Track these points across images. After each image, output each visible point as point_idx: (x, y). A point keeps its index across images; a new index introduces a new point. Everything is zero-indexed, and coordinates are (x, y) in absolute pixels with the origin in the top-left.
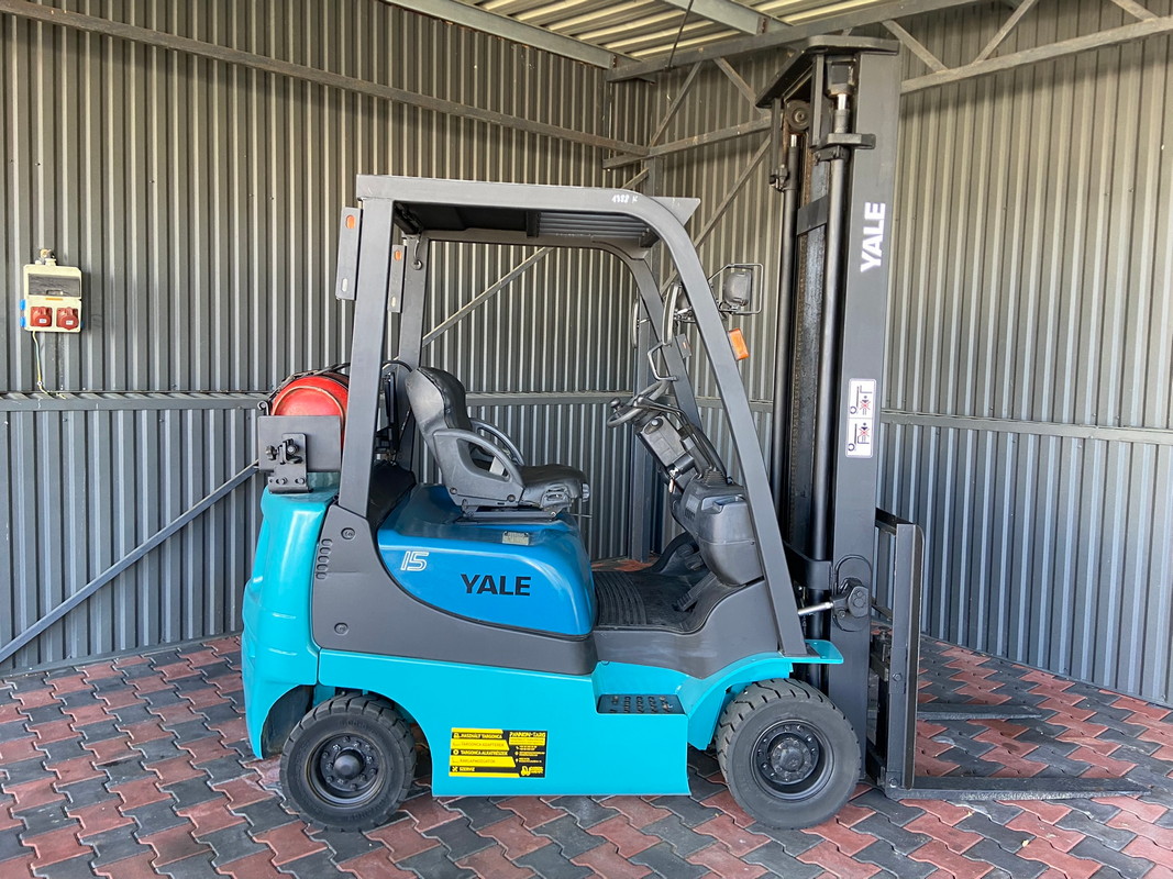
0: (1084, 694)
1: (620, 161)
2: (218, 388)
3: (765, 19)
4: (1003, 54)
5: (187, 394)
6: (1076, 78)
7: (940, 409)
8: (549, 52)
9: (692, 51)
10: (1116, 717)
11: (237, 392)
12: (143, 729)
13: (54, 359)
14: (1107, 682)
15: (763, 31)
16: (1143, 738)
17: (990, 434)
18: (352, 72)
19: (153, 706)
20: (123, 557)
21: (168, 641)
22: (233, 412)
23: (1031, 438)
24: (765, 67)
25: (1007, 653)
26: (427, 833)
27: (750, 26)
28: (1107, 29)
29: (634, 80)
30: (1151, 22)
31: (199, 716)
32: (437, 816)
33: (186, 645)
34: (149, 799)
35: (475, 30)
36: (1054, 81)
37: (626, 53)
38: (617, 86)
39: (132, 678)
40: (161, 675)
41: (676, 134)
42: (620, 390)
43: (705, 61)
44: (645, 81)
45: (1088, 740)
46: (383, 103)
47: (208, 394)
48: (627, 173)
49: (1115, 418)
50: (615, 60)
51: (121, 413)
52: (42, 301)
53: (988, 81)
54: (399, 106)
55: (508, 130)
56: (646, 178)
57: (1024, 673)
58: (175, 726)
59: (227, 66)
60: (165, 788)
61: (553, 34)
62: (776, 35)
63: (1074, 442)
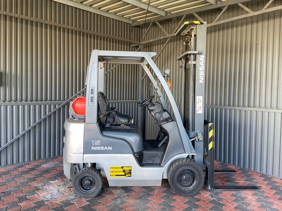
0: (242, 171)
1: (134, 45)
2: (34, 100)
3: (167, 13)
4: (219, 21)
5: (26, 101)
6: (237, 26)
8: (117, 20)
9: (150, 20)
10: (249, 176)
11: (39, 101)
12: (12, 184)
14: (247, 168)
15: (166, 15)
16: (255, 181)
17: (219, 109)
18: (68, 24)
19: (15, 178)
20: (9, 141)
21: (21, 162)
22: (37, 106)
23: (228, 110)
24: (168, 23)
25: (224, 161)
26: (79, 208)
27: (163, 14)
29: (137, 26)
30: (252, 13)
31: (26, 180)
32: (82, 204)
33: (25, 163)
34: (11, 201)
35: (99, 14)
36: (232, 27)
37: (136, 20)
38: (133, 28)
39: (11, 171)
40: (18, 170)
41: (148, 39)
42: (135, 100)
43: (153, 22)
44: (140, 27)
45: (241, 182)
46: (76, 31)
47: (31, 101)
48: (136, 48)
49: (248, 105)
50: (133, 22)
51: (9, 106)
53: (217, 27)
54: (80, 32)
55: (107, 38)
56: (140, 49)
57: (228, 166)
58: (20, 183)
59: (37, 23)
60: (16, 198)
61: (118, 15)
62: (169, 16)
63: (238, 111)
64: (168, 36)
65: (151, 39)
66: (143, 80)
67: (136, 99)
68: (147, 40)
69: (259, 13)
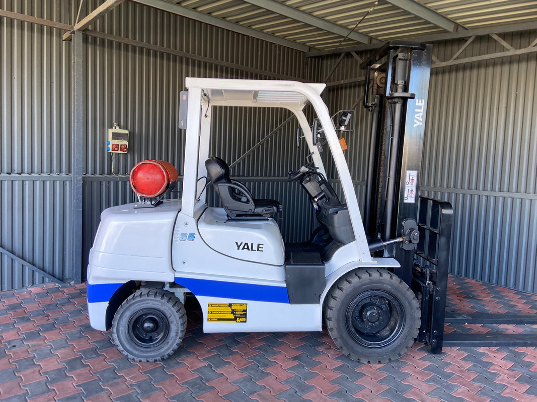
0: (486, 286)
3: (371, 39)
4: (460, 58)
6: (487, 67)
7: (435, 185)
8: (285, 47)
9: (342, 48)
10: (497, 293)
13: (117, 162)
14: (494, 282)
15: (370, 43)
17: (454, 194)
18: (217, 58)
23: (468, 195)
25: (459, 272)
27: (365, 41)
28: (498, 52)
30: (513, 51)
35: (259, 39)
36: (479, 67)
43: (347, 52)
44: (320, 57)
49: (499, 188)
50: (309, 49)
52: (116, 142)
53: (454, 67)
57: (465, 280)
59: (175, 57)
62: (375, 45)
63: (484, 197)
65: (342, 80)
68: (334, 81)
69: (524, 52)
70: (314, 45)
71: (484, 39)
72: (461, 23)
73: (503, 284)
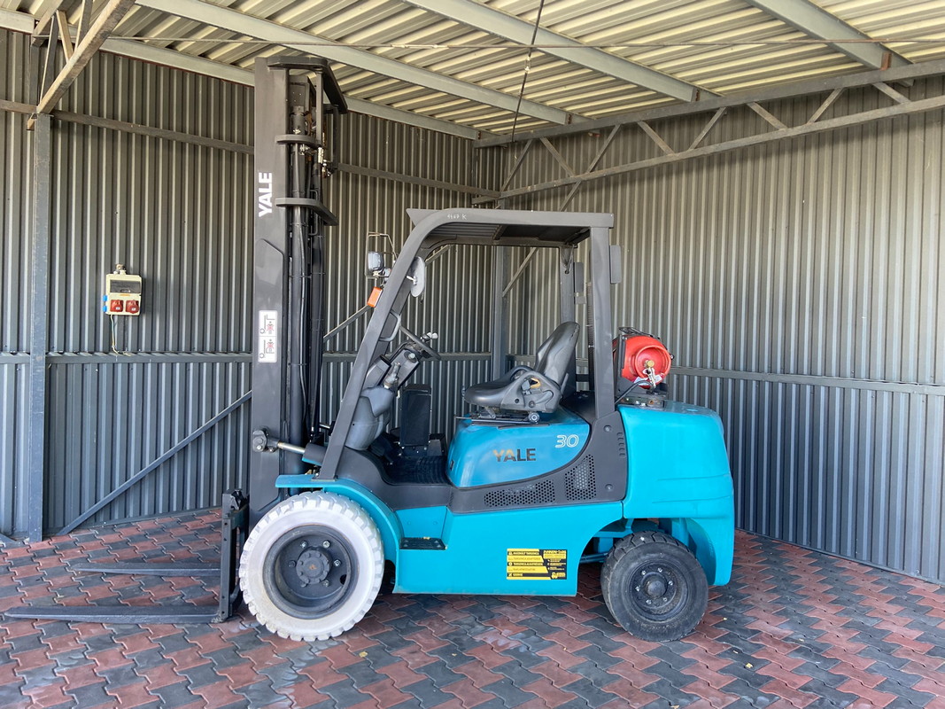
1: (483, 200)
2: (220, 349)
3: (570, 116)
4: (704, 146)
5: (202, 353)
8: (435, 132)
9: (527, 131)
11: (232, 352)
13: (122, 331)
14: (777, 537)
15: (569, 123)
16: (787, 564)
20: (162, 454)
21: (188, 509)
22: (231, 364)
23: (731, 380)
27: (560, 119)
28: (761, 134)
29: (492, 148)
30: (783, 132)
34: (188, 584)
35: (387, 120)
38: (481, 150)
40: (186, 527)
41: (520, 183)
42: (484, 352)
43: (535, 138)
44: (500, 148)
47: (215, 353)
49: (781, 370)
50: (480, 135)
51: (164, 365)
52: (118, 296)
59: (231, 153)
61: (438, 120)
62: (577, 125)
63: (754, 382)
64: (572, 177)
65: (529, 184)
66: (506, 296)
67: (487, 351)
68: (517, 187)
69: (800, 132)
70: (488, 129)
71: (739, 112)
72: (703, 86)
73: (791, 539)
